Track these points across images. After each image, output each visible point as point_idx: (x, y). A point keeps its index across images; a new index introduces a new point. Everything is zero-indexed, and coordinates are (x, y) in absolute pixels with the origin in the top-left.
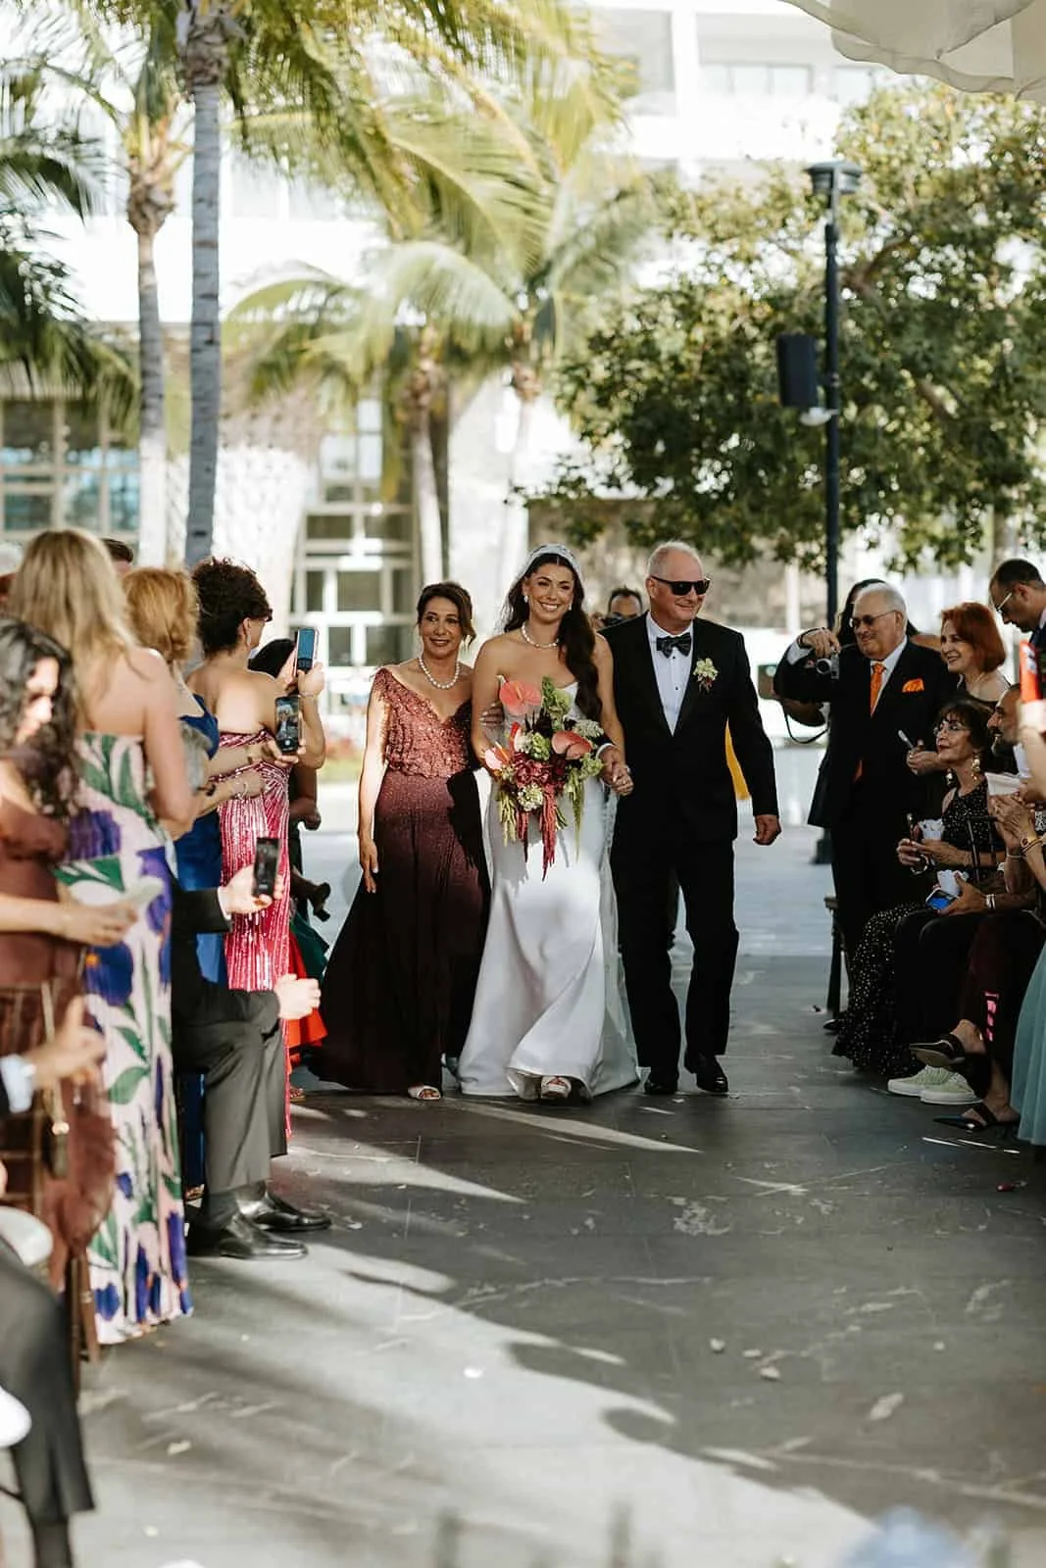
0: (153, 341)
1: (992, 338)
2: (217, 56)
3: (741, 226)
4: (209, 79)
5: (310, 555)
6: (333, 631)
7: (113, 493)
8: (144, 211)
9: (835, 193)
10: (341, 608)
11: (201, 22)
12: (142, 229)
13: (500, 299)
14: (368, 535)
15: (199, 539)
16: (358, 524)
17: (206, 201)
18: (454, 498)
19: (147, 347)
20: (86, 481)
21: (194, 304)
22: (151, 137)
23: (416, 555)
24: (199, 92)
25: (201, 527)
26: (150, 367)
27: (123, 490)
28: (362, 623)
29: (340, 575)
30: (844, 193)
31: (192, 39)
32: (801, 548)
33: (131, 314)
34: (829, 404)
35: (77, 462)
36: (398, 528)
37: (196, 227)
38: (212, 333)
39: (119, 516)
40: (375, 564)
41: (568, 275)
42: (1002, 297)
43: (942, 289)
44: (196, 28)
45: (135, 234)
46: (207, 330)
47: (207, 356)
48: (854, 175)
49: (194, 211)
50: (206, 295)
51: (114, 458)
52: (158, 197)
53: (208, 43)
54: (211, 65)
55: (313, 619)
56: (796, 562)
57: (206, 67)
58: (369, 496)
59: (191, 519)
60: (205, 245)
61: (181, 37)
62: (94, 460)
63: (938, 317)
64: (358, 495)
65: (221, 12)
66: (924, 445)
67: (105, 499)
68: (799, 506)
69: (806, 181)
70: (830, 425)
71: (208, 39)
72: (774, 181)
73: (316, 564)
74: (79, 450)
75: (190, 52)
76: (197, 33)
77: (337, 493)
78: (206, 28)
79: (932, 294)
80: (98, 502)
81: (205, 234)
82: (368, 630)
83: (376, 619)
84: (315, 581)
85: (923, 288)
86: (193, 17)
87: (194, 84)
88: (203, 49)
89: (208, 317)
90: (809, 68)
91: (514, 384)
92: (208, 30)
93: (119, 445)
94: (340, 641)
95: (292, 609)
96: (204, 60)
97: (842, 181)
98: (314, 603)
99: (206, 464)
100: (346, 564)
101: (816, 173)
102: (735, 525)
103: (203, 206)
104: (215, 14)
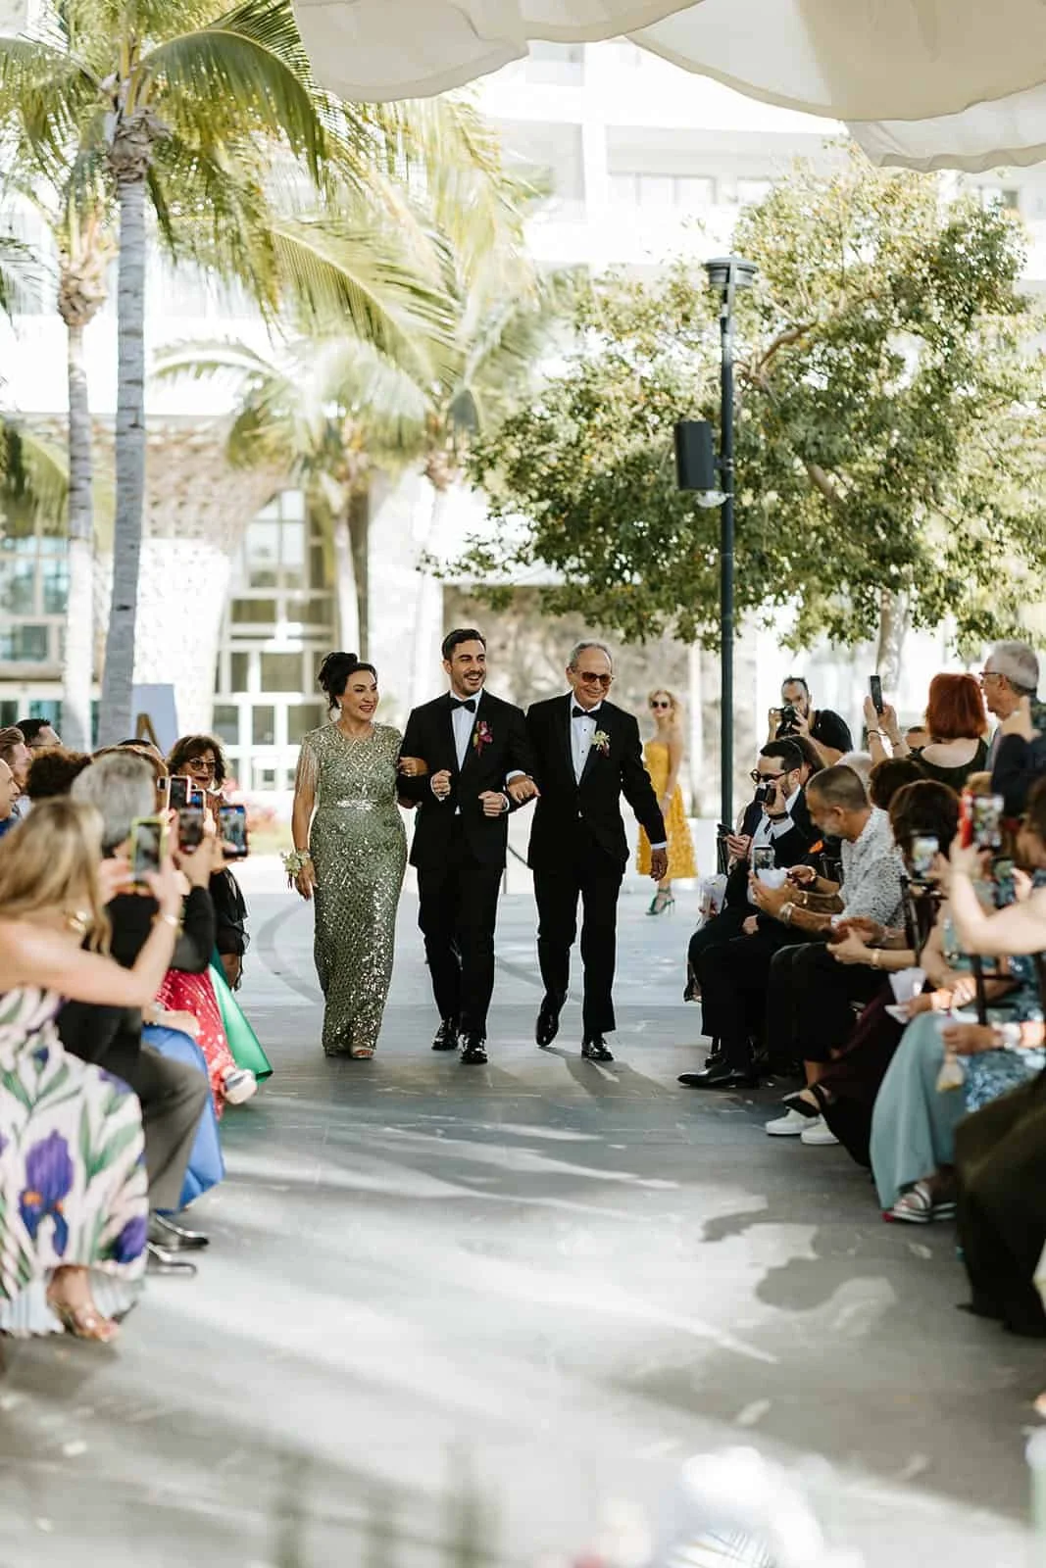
0: (82, 427)
1: (882, 425)
2: (143, 155)
3: (643, 318)
4: (135, 176)
5: (235, 638)
6: (256, 709)
7: (48, 578)
8: (73, 306)
9: (731, 288)
10: (264, 688)
11: (127, 122)
12: (71, 321)
13: (416, 392)
14: (291, 619)
15: (123, 613)
16: (281, 608)
17: (131, 292)
18: (373, 584)
19: (76, 432)
20: (21, 568)
21: (119, 390)
22: (81, 233)
23: (336, 638)
24: (125, 189)
25: (125, 602)
26: (79, 452)
27: (58, 576)
28: (283, 702)
29: (263, 655)
30: (738, 288)
31: (119, 138)
32: (701, 629)
33: (62, 406)
34: (724, 489)
35: (13, 549)
36: (319, 612)
37: (122, 316)
38: (137, 416)
39: (52, 599)
40: (297, 646)
41: (479, 368)
42: (890, 389)
43: (833, 382)
44: (124, 127)
45: (66, 327)
46: (132, 413)
47: (133, 438)
48: (749, 271)
49: (119, 302)
50: (132, 382)
51: (49, 545)
52: (89, 290)
53: (134, 142)
54: (137, 163)
55: (237, 699)
56: (697, 643)
57: (133, 166)
58: (292, 581)
59: (115, 594)
60: (131, 333)
61: (109, 135)
62: (29, 546)
63: (831, 408)
64: (282, 581)
65: (147, 112)
66: (816, 529)
67: (39, 585)
68: (696, 584)
69: (704, 276)
70: (724, 506)
71: (134, 138)
72: (675, 278)
73: (240, 646)
74: (14, 537)
75: (117, 151)
76: (123, 133)
77: (262, 579)
78: (132, 127)
79: (824, 386)
80: (32, 587)
81: (131, 323)
82: (291, 708)
83: (296, 699)
84: (239, 662)
85: (816, 380)
86: (120, 117)
87: (120, 181)
88: (129, 148)
89: (132, 403)
90: (714, 180)
91: (429, 472)
92: (135, 130)
93: (54, 533)
94: (264, 720)
95: (217, 689)
96: (130, 159)
97: (737, 276)
98: (239, 684)
99: (130, 542)
100: (269, 647)
101: (712, 268)
102: (631, 602)
103: (128, 296)
104: (140, 115)
